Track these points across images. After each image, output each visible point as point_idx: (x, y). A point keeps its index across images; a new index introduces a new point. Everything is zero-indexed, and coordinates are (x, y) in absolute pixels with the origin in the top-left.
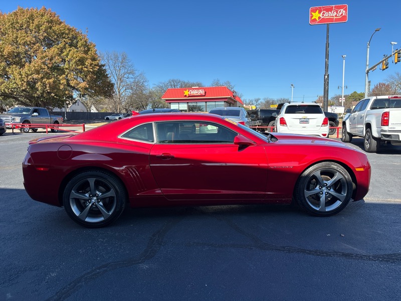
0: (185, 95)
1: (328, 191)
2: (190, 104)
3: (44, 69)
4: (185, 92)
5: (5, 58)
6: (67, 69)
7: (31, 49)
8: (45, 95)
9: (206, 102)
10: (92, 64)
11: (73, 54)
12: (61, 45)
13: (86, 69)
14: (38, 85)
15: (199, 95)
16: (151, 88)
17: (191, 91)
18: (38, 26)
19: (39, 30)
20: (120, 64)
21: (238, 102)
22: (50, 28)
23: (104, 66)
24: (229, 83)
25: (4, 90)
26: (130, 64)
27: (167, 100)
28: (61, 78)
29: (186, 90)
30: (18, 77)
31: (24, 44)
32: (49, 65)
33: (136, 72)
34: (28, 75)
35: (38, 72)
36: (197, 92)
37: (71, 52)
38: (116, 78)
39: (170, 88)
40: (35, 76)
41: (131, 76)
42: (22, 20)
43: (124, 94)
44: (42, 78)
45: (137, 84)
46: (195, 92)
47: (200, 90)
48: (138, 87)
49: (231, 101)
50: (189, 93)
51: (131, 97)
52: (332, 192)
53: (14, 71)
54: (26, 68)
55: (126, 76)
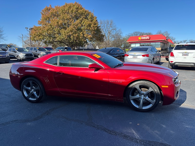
0: (139, 39)
1: (144, 98)
2: (141, 44)
3: (74, 30)
4: (139, 38)
5: (59, 26)
6: (83, 29)
7: (69, 21)
8: (74, 41)
9: (150, 43)
10: (94, 26)
11: (86, 22)
12: (81, 19)
13: (91, 29)
14: (72, 37)
15: (146, 39)
16: (124, 36)
17: (142, 37)
18: (72, 11)
19: (73, 13)
20: (109, 26)
21: (169, 43)
22: (77, 11)
23: (99, 27)
24: (167, 32)
25: (59, 39)
26: (114, 25)
27: (129, 42)
28: (81, 33)
29: (139, 37)
30: (64, 34)
31: (67, 19)
32: (76, 28)
33: (117, 29)
34: (68, 33)
35: (71, 31)
36: (145, 38)
37: (85, 22)
38: (107, 32)
39: (134, 36)
40: (70, 33)
41: (114, 31)
42: (66, 8)
43: (111, 40)
44: (73, 34)
45: (117, 35)
46: (144, 38)
47: (147, 37)
48: (118, 36)
49: (165, 42)
50: (141, 38)
51: (114, 41)
52: (147, 98)
53: (63, 31)
54: (67, 30)
55: (112, 31)
